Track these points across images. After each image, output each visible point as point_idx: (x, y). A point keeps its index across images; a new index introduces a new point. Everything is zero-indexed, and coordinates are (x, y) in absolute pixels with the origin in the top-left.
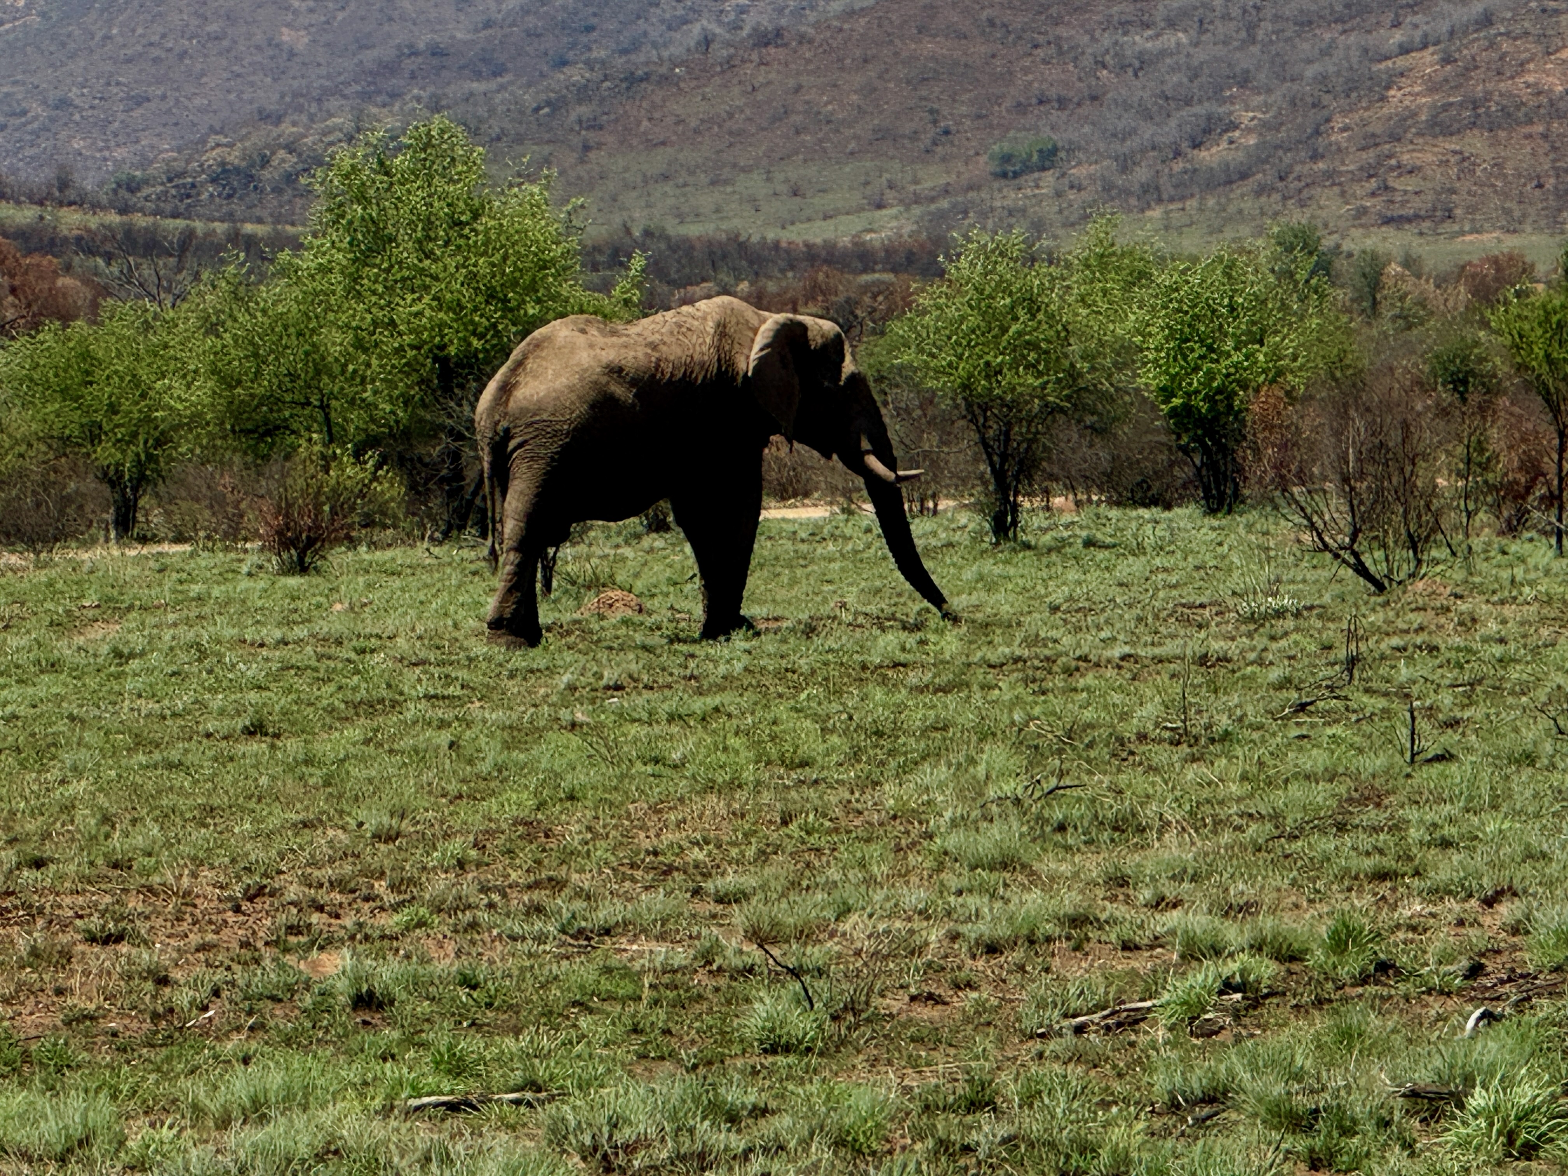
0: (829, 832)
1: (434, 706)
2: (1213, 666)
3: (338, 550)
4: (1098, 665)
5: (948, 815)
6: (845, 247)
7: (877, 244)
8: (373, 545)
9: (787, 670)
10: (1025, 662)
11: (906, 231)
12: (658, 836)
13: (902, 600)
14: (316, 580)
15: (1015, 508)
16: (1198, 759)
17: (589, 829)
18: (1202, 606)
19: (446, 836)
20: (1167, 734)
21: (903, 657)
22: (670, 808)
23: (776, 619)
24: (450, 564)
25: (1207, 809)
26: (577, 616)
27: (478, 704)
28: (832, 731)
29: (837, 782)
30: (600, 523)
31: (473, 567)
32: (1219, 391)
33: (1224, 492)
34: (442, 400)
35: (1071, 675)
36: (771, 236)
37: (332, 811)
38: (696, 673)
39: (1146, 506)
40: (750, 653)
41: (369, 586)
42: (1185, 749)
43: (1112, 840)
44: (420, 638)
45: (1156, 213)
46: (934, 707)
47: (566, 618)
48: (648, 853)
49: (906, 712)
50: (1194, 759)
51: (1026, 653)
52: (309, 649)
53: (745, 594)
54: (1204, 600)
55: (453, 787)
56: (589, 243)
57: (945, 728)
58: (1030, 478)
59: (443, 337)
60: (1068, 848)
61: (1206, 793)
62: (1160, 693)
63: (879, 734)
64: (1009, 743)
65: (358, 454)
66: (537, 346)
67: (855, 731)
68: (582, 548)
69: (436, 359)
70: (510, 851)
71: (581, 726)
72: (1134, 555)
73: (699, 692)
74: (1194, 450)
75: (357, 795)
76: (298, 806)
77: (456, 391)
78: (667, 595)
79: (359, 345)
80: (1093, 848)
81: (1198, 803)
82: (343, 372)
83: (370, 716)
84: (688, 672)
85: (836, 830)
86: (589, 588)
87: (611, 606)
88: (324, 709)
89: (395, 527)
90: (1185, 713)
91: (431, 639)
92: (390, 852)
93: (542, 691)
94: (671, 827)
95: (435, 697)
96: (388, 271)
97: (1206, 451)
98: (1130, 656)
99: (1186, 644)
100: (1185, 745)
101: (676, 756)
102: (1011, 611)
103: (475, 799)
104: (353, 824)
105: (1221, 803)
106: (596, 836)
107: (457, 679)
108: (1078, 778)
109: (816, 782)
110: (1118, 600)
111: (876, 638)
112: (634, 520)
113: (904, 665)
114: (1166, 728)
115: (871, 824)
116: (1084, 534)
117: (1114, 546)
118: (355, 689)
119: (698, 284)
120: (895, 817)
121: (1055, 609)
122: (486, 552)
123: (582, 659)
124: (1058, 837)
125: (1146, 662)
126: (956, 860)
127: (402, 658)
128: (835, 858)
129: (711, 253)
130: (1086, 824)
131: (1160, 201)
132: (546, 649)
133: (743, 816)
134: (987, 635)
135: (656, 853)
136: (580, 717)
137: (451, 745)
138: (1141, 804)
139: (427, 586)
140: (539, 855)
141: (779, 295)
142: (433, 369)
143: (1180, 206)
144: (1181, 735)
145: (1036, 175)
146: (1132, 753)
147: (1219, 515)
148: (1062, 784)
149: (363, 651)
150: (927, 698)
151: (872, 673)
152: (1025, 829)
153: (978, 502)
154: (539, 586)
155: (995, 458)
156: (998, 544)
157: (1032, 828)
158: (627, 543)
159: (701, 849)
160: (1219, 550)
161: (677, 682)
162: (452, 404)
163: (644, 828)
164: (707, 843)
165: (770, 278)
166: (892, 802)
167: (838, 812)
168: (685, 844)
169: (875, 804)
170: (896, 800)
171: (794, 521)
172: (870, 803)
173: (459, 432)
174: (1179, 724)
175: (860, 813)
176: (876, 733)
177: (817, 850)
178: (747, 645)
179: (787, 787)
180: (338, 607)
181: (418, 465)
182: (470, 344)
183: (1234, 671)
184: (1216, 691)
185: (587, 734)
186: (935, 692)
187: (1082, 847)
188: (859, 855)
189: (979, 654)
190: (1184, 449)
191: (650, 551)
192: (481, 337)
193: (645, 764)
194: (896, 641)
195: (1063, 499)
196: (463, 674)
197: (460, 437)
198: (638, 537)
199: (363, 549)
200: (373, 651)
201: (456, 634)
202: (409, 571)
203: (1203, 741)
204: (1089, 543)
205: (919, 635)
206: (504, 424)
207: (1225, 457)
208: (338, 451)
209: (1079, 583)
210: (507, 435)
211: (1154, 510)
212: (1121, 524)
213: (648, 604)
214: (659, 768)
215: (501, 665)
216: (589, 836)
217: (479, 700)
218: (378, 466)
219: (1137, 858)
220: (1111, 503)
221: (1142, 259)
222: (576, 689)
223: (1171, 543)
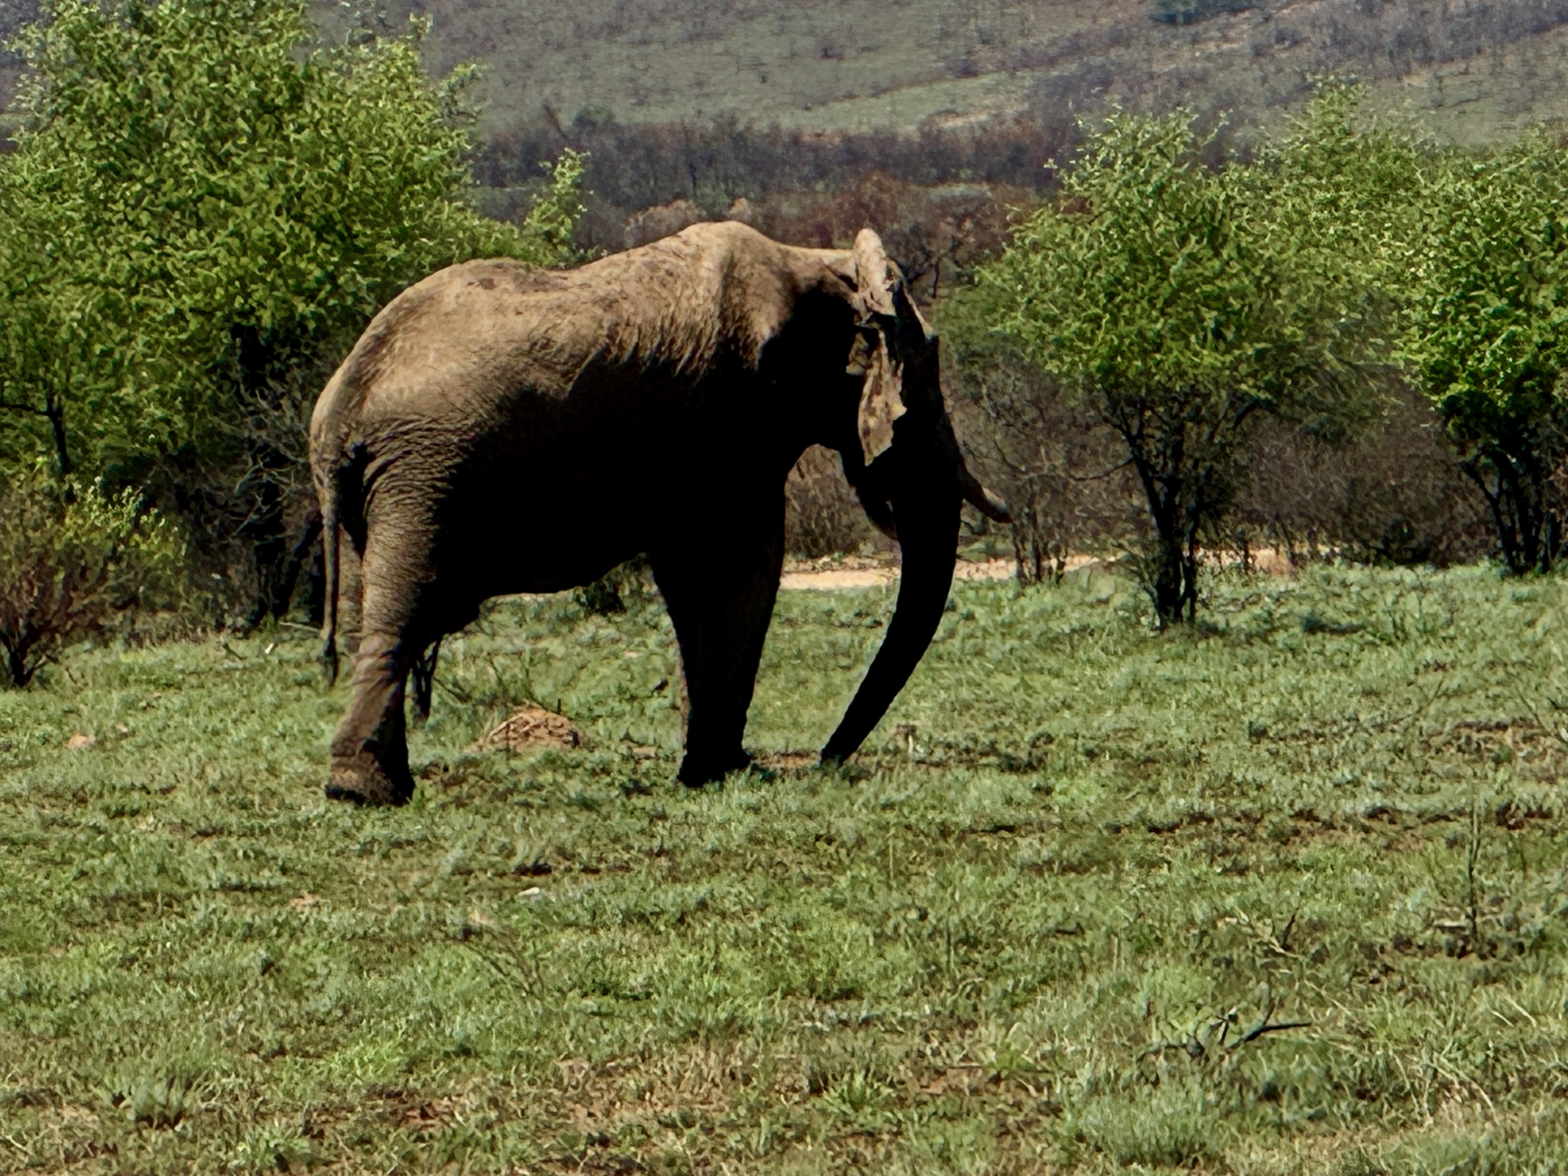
0: (888, 1104)
1: (238, 904)
2: (1519, 825)
3: (78, 647)
4: (1329, 826)
5: (1084, 1075)
6: (908, 141)
7: (964, 138)
8: (135, 639)
9: (818, 838)
10: (1210, 821)
11: (1010, 112)
12: (608, 1113)
13: (1007, 721)
14: (39, 696)
15: (1192, 570)
16: (1495, 981)
17: (494, 1102)
18: (1502, 727)
19: (260, 1116)
20: (1443, 938)
21: (1010, 815)
22: (627, 1069)
23: (798, 754)
24: (262, 668)
25: (1511, 1061)
26: (471, 751)
27: (309, 900)
28: (896, 936)
29: (902, 1022)
30: (510, 598)
31: (299, 674)
32: (1529, 372)
33: (1537, 541)
34: (248, 398)
35: (1285, 843)
36: (787, 122)
37: (70, 1079)
38: (667, 845)
39: (1411, 562)
40: (756, 811)
41: (129, 705)
42: (1474, 962)
43: (1355, 1115)
44: (215, 790)
45: (1420, 80)
46: (1060, 897)
47: (452, 756)
48: (591, 1141)
49: (1016, 907)
50: (1489, 979)
51: (1211, 807)
52: (31, 813)
53: (749, 713)
54: (1502, 716)
55: (268, 1036)
56: (486, 137)
57: (1079, 931)
58: (1216, 516)
59: (247, 296)
60: (1281, 1127)
61: (1508, 1035)
62: (1431, 871)
63: (971, 942)
64: (1185, 956)
65: (108, 490)
66: (411, 311)
67: (931, 936)
68: (480, 640)
69: (237, 330)
70: (363, 1141)
71: (479, 934)
72: (1390, 644)
73: (673, 876)
74: (1486, 469)
75: (111, 1052)
76: (16, 1069)
77: (271, 383)
78: (620, 716)
79: (110, 308)
80: (1324, 1126)
81: (1497, 1050)
82: (84, 357)
83: (134, 920)
84: (656, 843)
85: (901, 1101)
86: (491, 705)
87: (527, 734)
88: (57, 910)
89: (170, 607)
90: (1473, 903)
91: (232, 792)
92: (168, 1143)
93: (415, 877)
94: (629, 1098)
95: (240, 887)
96: (155, 188)
97: (1506, 472)
98: (1383, 810)
99: (1474, 790)
100: (1473, 956)
101: (636, 981)
102: (1187, 737)
103: (306, 1055)
104: (106, 1098)
105: (1534, 1051)
106: (505, 1115)
107: (275, 858)
108: (1301, 1011)
109: (866, 1022)
110: (1362, 717)
111: (964, 786)
112: (568, 595)
113: (1011, 829)
114: (1443, 929)
115: (958, 1091)
116: (1305, 609)
117: (1353, 629)
118: (108, 875)
119: (667, 204)
120: (997, 1080)
121: (1258, 734)
122: (320, 648)
123: (481, 824)
124: (1267, 1109)
125: (1410, 821)
126: (1099, 1150)
127: (184, 825)
128: (900, 1147)
129: (688, 151)
130: (1312, 1089)
131: (1427, 61)
132: (421, 807)
133: (747, 1080)
134: (1147, 777)
135: (604, 1142)
136: (477, 919)
137: (267, 967)
138: (1402, 1054)
139: (223, 704)
140: (410, 1146)
141: (800, 219)
142: (232, 347)
143: (1462, 66)
144: (1466, 939)
145: (1223, 19)
146: (1387, 970)
147: (1529, 576)
148: (1272, 1022)
149: (120, 813)
150: (1048, 882)
151: (961, 839)
152: (1212, 1097)
153: (1133, 559)
154: (408, 704)
155: (1158, 486)
156: (1163, 628)
157: (1222, 1095)
158: (554, 633)
159: (679, 1135)
160: (1528, 634)
161: (639, 861)
162: (264, 404)
163: (584, 1099)
164: (689, 1125)
165: (786, 191)
166: (992, 1055)
167: (905, 1072)
168: (653, 1127)
169: (966, 1058)
170: (999, 1053)
171: (828, 594)
172: (957, 1057)
173: (276, 451)
174: (1463, 921)
175: (940, 1073)
176: (965, 941)
177: (871, 1134)
178: (752, 798)
179: (819, 1033)
180: (78, 741)
181: (208, 506)
182: (292, 308)
183: (1554, 833)
184: (1524, 866)
185: (488, 947)
186: (1064, 870)
187: (1304, 1123)
188: (940, 1140)
189: (1135, 810)
190: (1471, 469)
191: (594, 643)
192: (311, 296)
193: (585, 995)
194: (997, 788)
195: (1270, 552)
196: (284, 851)
197: (278, 460)
198: (569, 620)
199: (117, 646)
200: (134, 813)
201: (273, 784)
202: (193, 680)
203: (1503, 950)
204: (1313, 626)
205: (1035, 779)
206: (356, 439)
207: (1536, 481)
208: (77, 486)
209: (1298, 690)
210: (363, 455)
211: (1420, 569)
212: (1367, 594)
213: (588, 732)
214: (609, 1000)
215: (346, 834)
216: (493, 1115)
217: (312, 893)
218: (144, 509)
219: (1395, 1141)
220: (1350, 559)
221: (1397, 158)
222: (469, 872)
223: (1450, 622)
